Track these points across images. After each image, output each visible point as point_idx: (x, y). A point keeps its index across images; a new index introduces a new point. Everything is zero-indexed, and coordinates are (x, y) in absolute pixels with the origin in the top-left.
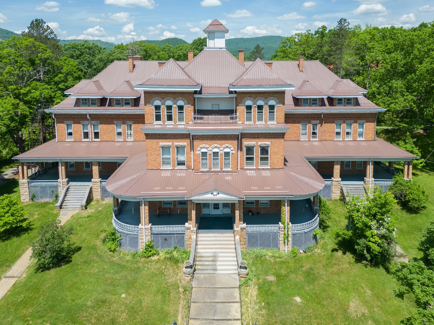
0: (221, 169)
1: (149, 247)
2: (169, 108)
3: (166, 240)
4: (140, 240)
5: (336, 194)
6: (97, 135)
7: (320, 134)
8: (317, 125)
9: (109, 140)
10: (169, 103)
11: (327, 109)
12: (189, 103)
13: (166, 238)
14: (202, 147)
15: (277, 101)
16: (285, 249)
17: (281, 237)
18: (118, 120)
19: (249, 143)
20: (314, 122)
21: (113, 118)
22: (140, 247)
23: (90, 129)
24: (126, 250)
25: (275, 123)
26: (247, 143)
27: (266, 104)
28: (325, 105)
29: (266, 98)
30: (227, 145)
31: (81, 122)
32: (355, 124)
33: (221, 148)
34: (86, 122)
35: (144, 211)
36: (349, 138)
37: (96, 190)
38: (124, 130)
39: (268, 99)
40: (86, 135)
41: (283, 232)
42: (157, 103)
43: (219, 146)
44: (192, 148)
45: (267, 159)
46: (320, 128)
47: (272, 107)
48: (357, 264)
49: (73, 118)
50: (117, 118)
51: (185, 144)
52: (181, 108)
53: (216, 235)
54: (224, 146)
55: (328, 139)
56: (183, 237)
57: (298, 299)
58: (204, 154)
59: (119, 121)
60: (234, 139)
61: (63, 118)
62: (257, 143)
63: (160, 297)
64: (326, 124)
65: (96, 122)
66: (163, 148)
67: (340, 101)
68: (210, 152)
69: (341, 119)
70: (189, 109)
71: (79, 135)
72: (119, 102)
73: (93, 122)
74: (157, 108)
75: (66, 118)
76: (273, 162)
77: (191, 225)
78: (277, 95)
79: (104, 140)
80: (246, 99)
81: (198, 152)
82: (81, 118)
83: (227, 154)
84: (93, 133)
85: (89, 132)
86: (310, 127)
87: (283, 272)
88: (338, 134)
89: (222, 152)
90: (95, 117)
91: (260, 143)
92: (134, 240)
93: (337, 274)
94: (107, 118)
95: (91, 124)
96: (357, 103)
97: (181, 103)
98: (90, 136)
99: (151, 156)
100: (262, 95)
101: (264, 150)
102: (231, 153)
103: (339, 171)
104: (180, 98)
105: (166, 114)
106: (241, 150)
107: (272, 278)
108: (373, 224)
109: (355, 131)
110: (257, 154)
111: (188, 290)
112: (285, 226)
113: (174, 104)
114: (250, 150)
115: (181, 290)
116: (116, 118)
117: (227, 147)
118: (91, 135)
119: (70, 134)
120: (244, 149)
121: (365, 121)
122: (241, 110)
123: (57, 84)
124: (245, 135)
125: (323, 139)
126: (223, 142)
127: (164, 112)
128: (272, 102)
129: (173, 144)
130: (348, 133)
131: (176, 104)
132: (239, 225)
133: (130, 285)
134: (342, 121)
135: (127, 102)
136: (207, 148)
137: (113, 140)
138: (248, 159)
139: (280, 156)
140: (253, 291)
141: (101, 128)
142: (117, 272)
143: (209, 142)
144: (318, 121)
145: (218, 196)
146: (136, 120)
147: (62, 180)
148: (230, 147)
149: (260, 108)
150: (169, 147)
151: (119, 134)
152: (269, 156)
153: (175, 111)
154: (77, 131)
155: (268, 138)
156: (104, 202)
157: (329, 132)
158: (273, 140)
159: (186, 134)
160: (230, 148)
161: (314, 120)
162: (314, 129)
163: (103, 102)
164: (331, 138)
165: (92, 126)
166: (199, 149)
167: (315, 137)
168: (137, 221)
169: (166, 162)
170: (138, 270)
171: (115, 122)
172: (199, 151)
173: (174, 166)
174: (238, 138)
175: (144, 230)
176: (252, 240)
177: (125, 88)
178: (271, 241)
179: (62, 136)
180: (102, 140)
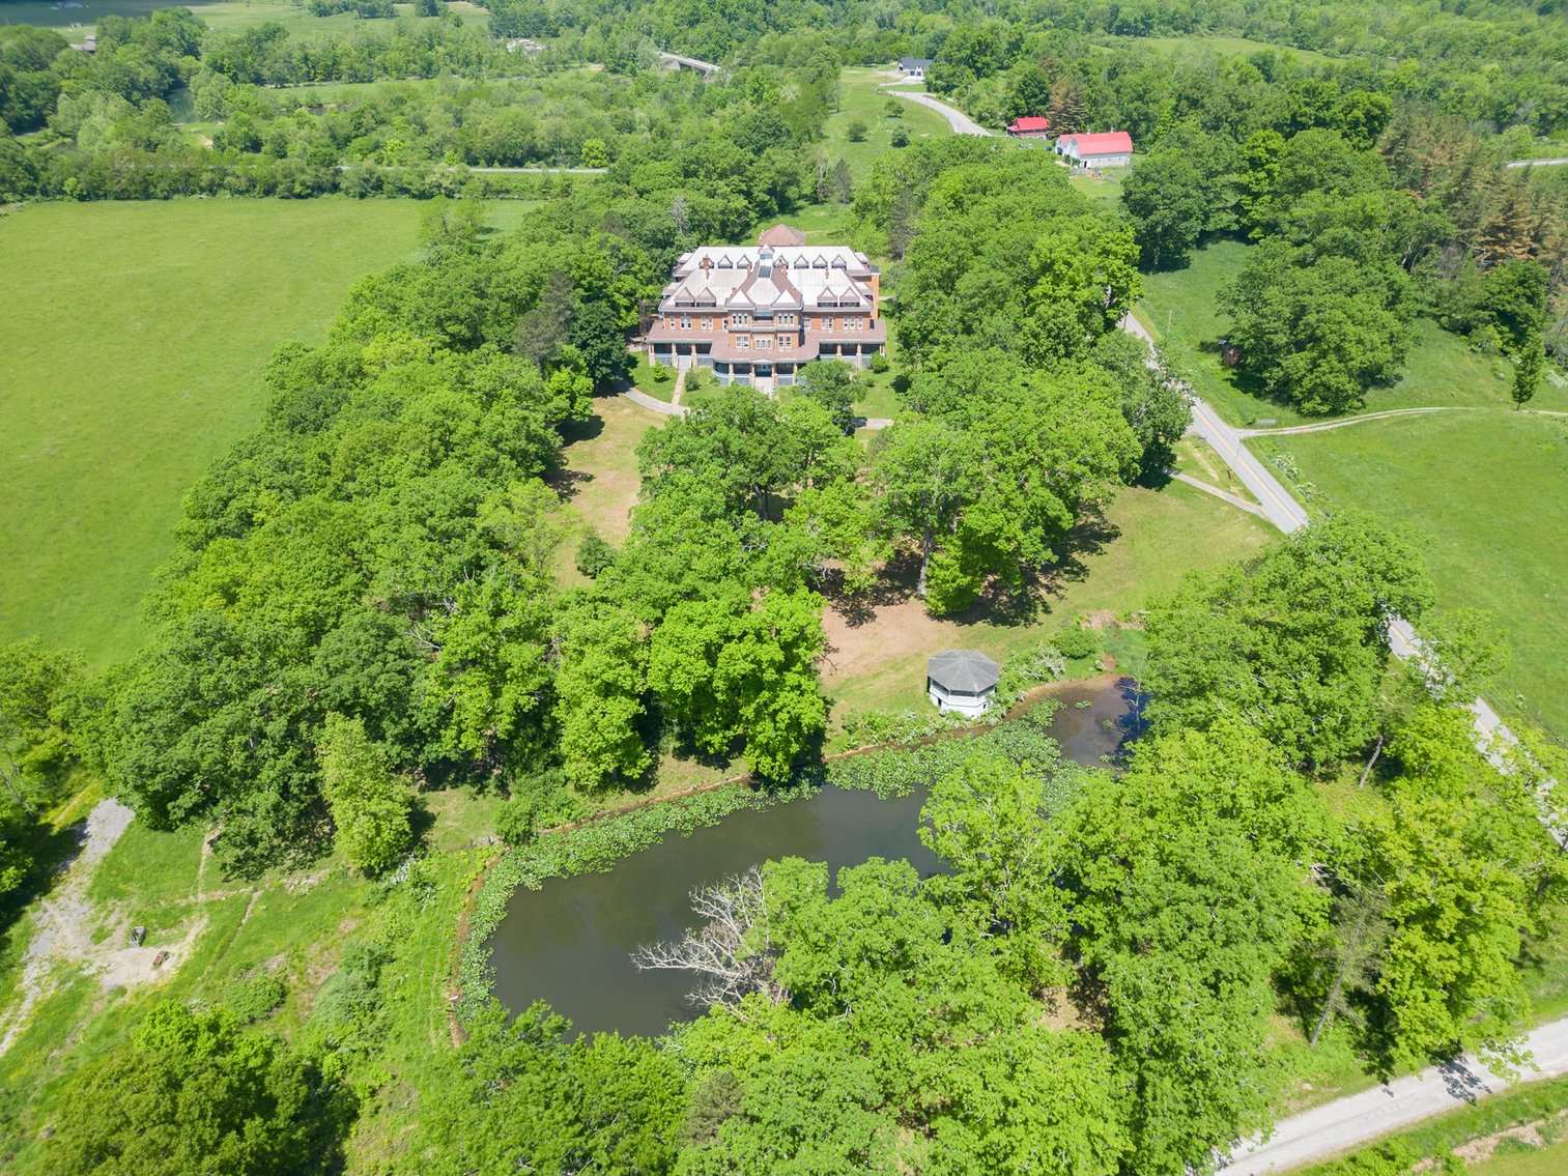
0: (767, 347)
2: (740, 317)
6: (690, 326)
7: (833, 326)
8: (831, 319)
9: (698, 328)
10: (740, 315)
11: (839, 310)
12: (750, 315)
13: (741, 381)
14: (757, 338)
15: (794, 314)
19: (780, 335)
21: (700, 314)
22: (729, 384)
23: (686, 322)
24: (723, 386)
27: (789, 316)
28: (838, 307)
29: (789, 313)
32: (854, 319)
33: (766, 338)
34: (683, 317)
35: (731, 368)
36: (853, 328)
38: (707, 322)
40: (683, 326)
42: (733, 316)
44: (752, 338)
45: (790, 342)
46: (834, 321)
47: (792, 317)
49: (673, 314)
53: (763, 377)
55: (838, 328)
56: (749, 381)
58: (758, 341)
60: (773, 334)
61: (667, 315)
64: (838, 319)
65: (689, 317)
66: (737, 337)
67: (848, 304)
68: (761, 340)
70: (750, 318)
71: (678, 325)
72: (704, 305)
74: (733, 318)
75: (670, 315)
76: (793, 346)
77: (752, 374)
80: (779, 313)
81: (755, 340)
82: (679, 314)
83: (769, 341)
86: (827, 321)
88: (846, 325)
89: (767, 340)
90: (688, 314)
92: (726, 381)
94: (695, 315)
95: (686, 318)
96: (858, 305)
98: (686, 326)
99: (731, 342)
100: (786, 311)
101: (789, 339)
102: (771, 341)
103: (840, 350)
105: (739, 321)
109: (853, 323)
114: (781, 339)
116: (702, 315)
119: (672, 324)
120: (778, 338)
121: (863, 316)
122: (776, 319)
124: (778, 332)
127: (737, 320)
128: (792, 315)
129: (742, 336)
130: (850, 325)
132: (774, 374)
135: (708, 305)
136: (759, 338)
137: (702, 329)
139: (796, 342)
141: (692, 321)
144: (832, 317)
147: (674, 353)
148: (770, 338)
150: (740, 337)
151: (704, 324)
153: (743, 319)
154: (677, 323)
155: (790, 333)
157: (840, 324)
158: (793, 334)
161: (830, 316)
162: (829, 323)
163: (693, 305)
164: (841, 328)
165: (687, 320)
167: (830, 326)
168: (727, 372)
169: (739, 344)
171: (701, 317)
173: (743, 347)
174: (775, 333)
175: (731, 376)
176: (780, 381)
177: (706, 294)
178: (789, 382)
179: (668, 326)
180: (693, 329)
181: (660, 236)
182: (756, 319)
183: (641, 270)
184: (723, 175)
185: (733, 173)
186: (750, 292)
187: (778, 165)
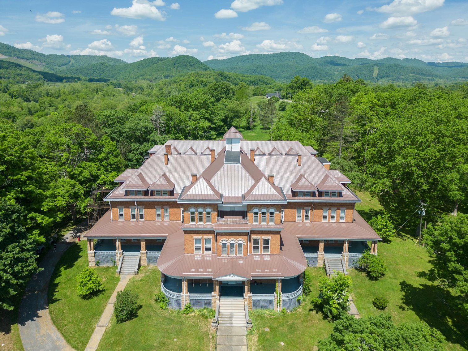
0: (236, 255)
1: (188, 307)
2: (201, 213)
3: (199, 303)
4: (182, 303)
5: (320, 264)
6: (142, 216)
7: (311, 217)
8: (309, 210)
9: (151, 220)
10: (200, 210)
11: (317, 200)
12: (214, 211)
13: (199, 302)
14: (223, 240)
15: (276, 209)
16: (278, 310)
17: (275, 302)
19: (256, 237)
20: (306, 208)
21: (155, 204)
22: (181, 307)
23: (137, 212)
24: (173, 309)
25: (274, 224)
26: (254, 237)
27: (268, 211)
28: (316, 197)
29: (268, 208)
30: (240, 239)
31: (130, 207)
32: (338, 210)
33: (236, 241)
34: (134, 207)
35: (185, 285)
36: (333, 221)
37: (143, 259)
38: (162, 213)
39: (269, 208)
40: (134, 216)
41: (277, 299)
42: (192, 210)
44: (216, 240)
45: (268, 247)
46: (311, 213)
47: (272, 214)
48: (324, 320)
49: (123, 204)
50: (157, 204)
51: (211, 237)
52: (208, 213)
53: (232, 300)
54: (238, 240)
55: (318, 221)
56: (210, 302)
57: (282, 344)
58: (224, 245)
59: (159, 207)
60: (245, 235)
61: (116, 204)
62: (261, 237)
63: (198, 341)
64: (316, 210)
65: (141, 207)
66: (196, 239)
67: (327, 194)
68: (229, 244)
69: (328, 207)
70: (214, 214)
71: (128, 216)
72: (159, 193)
74: (193, 213)
75: (119, 204)
76: (272, 250)
77: (215, 294)
78: (275, 206)
80: (254, 208)
81: (220, 244)
82: (130, 204)
83: (240, 245)
84: (139, 215)
85: (136, 214)
86: (303, 212)
87: (275, 325)
88: (325, 217)
89: (236, 243)
90: (140, 204)
91: (263, 237)
92: (178, 303)
93: (310, 327)
94: (150, 204)
95: (138, 208)
96: (340, 195)
97: (208, 210)
98: (136, 217)
99: (188, 245)
100: (264, 206)
101: (267, 242)
102: (243, 245)
103: (323, 247)
104: (208, 207)
105: (198, 217)
106: (250, 241)
107: (267, 330)
108: (335, 296)
109: (338, 216)
110: (261, 244)
111: (214, 337)
112: (278, 295)
113: (204, 211)
114: (256, 242)
115: (211, 337)
117: (240, 240)
118: (138, 216)
119: (122, 215)
120: (252, 241)
121: (346, 208)
122: (250, 215)
123: (100, 161)
124: (252, 232)
125: (313, 221)
126: (238, 237)
127: (197, 216)
128: (272, 210)
129: (203, 237)
130: (333, 217)
131: (205, 211)
132: (248, 295)
133: (179, 333)
134: (328, 208)
135: (165, 193)
136: (226, 241)
137: (154, 220)
138: (254, 247)
139: (277, 246)
140: (255, 338)
141: (144, 211)
142: (168, 324)
143: (228, 237)
144: (310, 208)
145: (234, 277)
146: (171, 205)
147: (119, 251)
148: (242, 240)
149: (264, 213)
150: (200, 239)
151: (159, 215)
152: (269, 246)
153: (204, 215)
154: (127, 214)
155: (269, 234)
156: (149, 268)
157: (318, 216)
158: (273, 235)
159: (212, 231)
161: (307, 207)
162: (307, 213)
163: (146, 193)
164: (319, 220)
165: (139, 210)
166: (221, 241)
167: (308, 219)
168: (180, 290)
169: (198, 249)
170: (182, 323)
171: (155, 207)
173: (203, 252)
174: (248, 235)
175: (185, 297)
176: (256, 304)
177: (163, 181)
178: (269, 304)
179: (116, 217)
180: (146, 220)
181: (138, 133)
182: (222, 214)
183: (107, 158)
184: (195, 109)
185: (202, 108)
186: (214, 180)
187: (228, 107)
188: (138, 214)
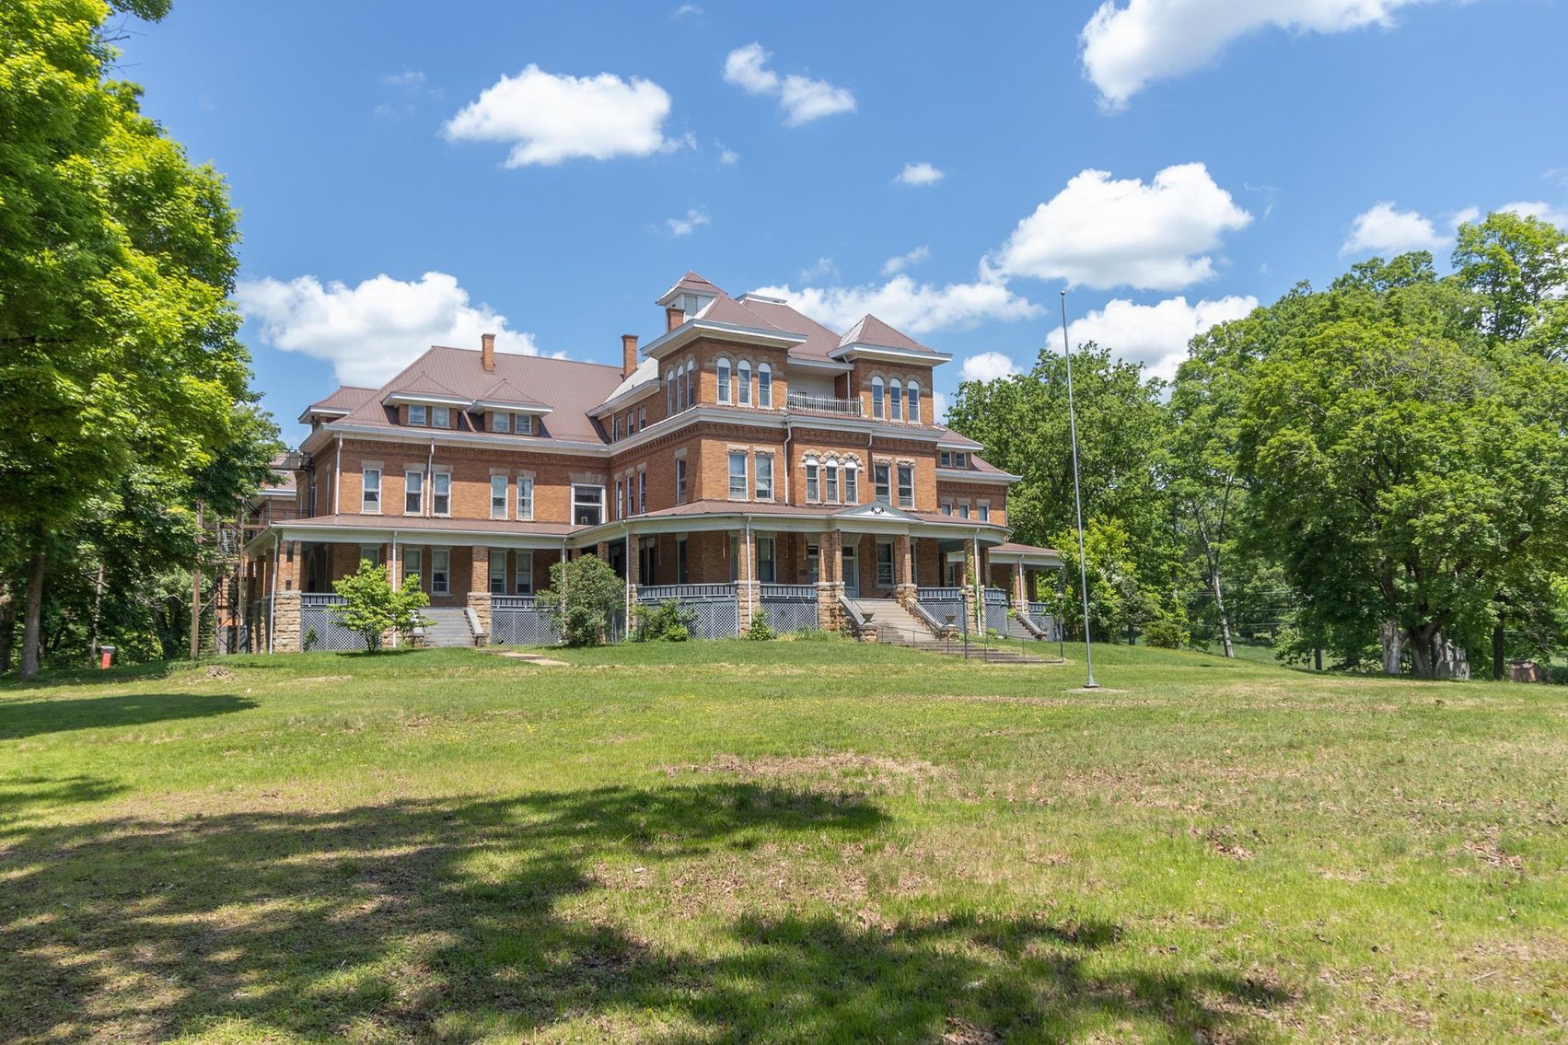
0: (842, 501)
1: (760, 625)
3: (783, 613)
4: (741, 611)
6: (441, 503)
9: (474, 516)
10: (744, 365)
12: (779, 371)
14: (808, 456)
15: (921, 382)
17: (970, 609)
18: (499, 467)
19: (881, 457)
21: (487, 461)
22: (739, 627)
23: (427, 488)
25: (919, 423)
26: (878, 456)
27: (904, 387)
30: (850, 455)
31: (405, 466)
33: (841, 461)
34: (419, 468)
37: (480, 620)
39: (907, 377)
40: (413, 501)
41: (972, 600)
42: (723, 363)
43: (838, 455)
45: (909, 492)
47: (913, 394)
49: (382, 454)
50: (497, 462)
51: (777, 450)
52: (764, 378)
54: (844, 456)
58: (812, 469)
59: (501, 475)
60: (864, 447)
62: (894, 459)
65: (445, 467)
66: (732, 455)
68: (823, 466)
69: (950, 495)
71: (394, 499)
72: (504, 424)
73: (438, 468)
75: (368, 453)
76: (920, 498)
78: (920, 372)
79: (461, 516)
80: (873, 373)
81: (803, 465)
82: (408, 456)
83: (850, 472)
84: (433, 499)
85: (425, 493)
89: (842, 467)
90: (441, 457)
91: (897, 460)
92: (727, 614)
94: (474, 460)
95: (433, 474)
96: (970, 464)
97: (764, 367)
98: (425, 502)
99: (711, 470)
100: (897, 369)
101: (905, 473)
102: (856, 472)
104: (762, 356)
105: (738, 387)
110: (893, 481)
112: (975, 587)
113: (753, 369)
114: (883, 473)
116: (493, 461)
117: (851, 458)
118: (430, 502)
119: (371, 497)
120: (875, 469)
121: (989, 501)
122: (866, 393)
124: (874, 442)
126: (844, 447)
127: (735, 382)
128: (913, 387)
129: (751, 448)
131: (756, 369)
134: (951, 499)
135: (521, 426)
136: (818, 457)
137: (485, 516)
138: (878, 490)
139: (930, 488)
141: (453, 488)
143: (821, 445)
145: (882, 514)
146: (542, 468)
148: (853, 460)
149: (895, 392)
150: (743, 456)
151: (500, 501)
152: (912, 487)
154: (393, 489)
155: (911, 451)
158: (918, 456)
159: (777, 429)
160: (855, 461)
163: (461, 422)
165: (435, 480)
166: (804, 458)
169: (736, 486)
172: (804, 461)
173: (751, 493)
174: (868, 443)
175: (750, 588)
179: (351, 499)
180: (456, 515)
188: (431, 491)
